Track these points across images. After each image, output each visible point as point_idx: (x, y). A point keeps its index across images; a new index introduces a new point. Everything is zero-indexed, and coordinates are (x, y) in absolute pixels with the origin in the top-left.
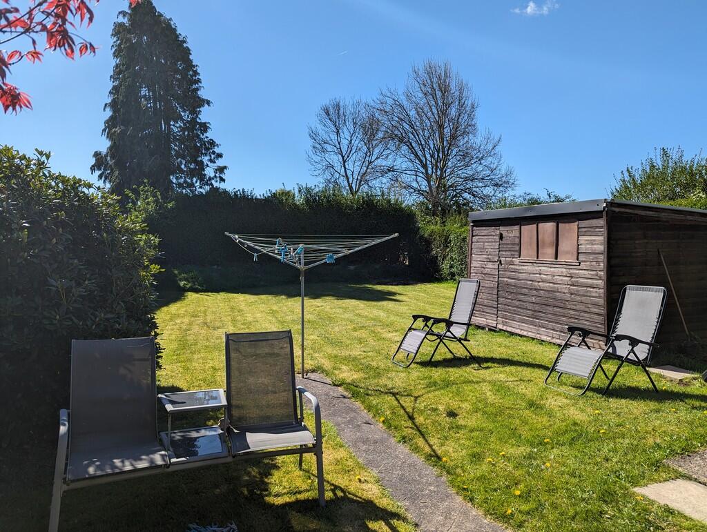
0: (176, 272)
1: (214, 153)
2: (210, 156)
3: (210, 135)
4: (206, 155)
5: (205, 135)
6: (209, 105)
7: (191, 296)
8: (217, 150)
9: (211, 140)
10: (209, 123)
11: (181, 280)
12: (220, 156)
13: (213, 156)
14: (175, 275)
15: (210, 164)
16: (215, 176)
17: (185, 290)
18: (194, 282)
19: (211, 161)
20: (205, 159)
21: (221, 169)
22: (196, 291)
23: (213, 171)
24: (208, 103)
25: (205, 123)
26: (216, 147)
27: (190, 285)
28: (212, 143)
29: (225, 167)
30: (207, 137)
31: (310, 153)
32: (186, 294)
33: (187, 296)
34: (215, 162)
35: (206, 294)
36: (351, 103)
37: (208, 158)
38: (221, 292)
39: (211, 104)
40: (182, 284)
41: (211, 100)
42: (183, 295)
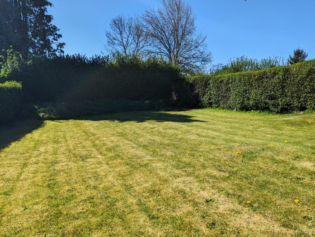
0: (36, 107)
1: (56, 34)
2: (54, 36)
3: (53, 23)
4: (51, 35)
5: (50, 23)
6: (51, 6)
7: (49, 124)
8: (58, 32)
9: (54, 26)
10: (52, 16)
11: (40, 112)
12: (60, 36)
13: (56, 36)
14: (36, 109)
15: (54, 41)
16: (58, 49)
17: (44, 119)
18: (50, 114)
19: (54, 39)
20: (51, 38)
21: (62, 45)
22: (52, 119)
23: (56, 46)
24: (51, 4)
25: (49, 16)
26: (57, 31)
27: (47, 115)
28: (55, 28)
29: (64, 44)
30: (51, 25)
31: (106, 45)
32: (45, 122)
33: (46, 124)
34: (57, 40)
35: (59, 121)
36: (128, 18)
37: (52, 37)
38: (69, 119)
39: (52, 5)
40: (41, 115)
41: (52, 3)
42: (43, 123)
